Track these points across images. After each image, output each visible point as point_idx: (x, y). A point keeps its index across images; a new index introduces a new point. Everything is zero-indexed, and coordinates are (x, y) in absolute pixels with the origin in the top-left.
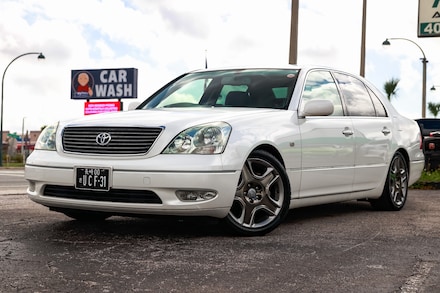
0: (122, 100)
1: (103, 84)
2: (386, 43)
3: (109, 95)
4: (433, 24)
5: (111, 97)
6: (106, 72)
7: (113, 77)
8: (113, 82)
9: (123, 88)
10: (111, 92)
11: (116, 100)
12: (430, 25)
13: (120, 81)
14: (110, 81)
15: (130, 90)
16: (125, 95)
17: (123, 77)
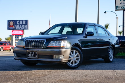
0: (24, 30)
1: (18, 25)
3: (20, 28)
4: (120, 6)
6: (19, 21)
7: (21, 23)
8: (21, 24)
9: (24, 26)
11: (22, 30)
13: (23, 24)
14: (20, 24)
15: (26, 27)
17: (24, 23)
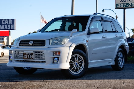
0: (10, 30)
1: (3, 24)
2: (103, 11)
3: (5, 28)
4: (120, 4)
5: (6, 29)
6: (4, 20)
7: (6, 22)
8: (7, 24)
9: (10, 26)
10: (6, 27)
11: (8, 30)
12: (119, 5)
13: (9, 23)
14: (5, 23)
15: (13, 27)
16: (11, 28)
17: (10, 22)
